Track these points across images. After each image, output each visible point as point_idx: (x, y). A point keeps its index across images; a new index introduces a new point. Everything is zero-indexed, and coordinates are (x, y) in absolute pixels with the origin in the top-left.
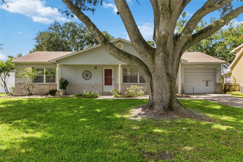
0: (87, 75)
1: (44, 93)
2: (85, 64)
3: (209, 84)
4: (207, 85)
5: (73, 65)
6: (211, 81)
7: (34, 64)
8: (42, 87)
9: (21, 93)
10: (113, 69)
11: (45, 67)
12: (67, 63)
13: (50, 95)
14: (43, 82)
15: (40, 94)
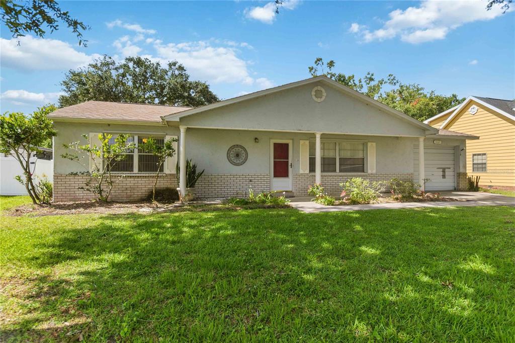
0: (238, 155)
1: (135, 196)
2: (246, 129)
3: (446, 173)
4: (444, 176)
5: (218, 129)
6: (449, 168)
7: (109, 125)
8: (130, 182)
9: (72, 198)
10: (290, 142)
11: (136, 134)
12: (204, 126)
13: (156, 203)
14: (133, 171)
15: (125, 199)
